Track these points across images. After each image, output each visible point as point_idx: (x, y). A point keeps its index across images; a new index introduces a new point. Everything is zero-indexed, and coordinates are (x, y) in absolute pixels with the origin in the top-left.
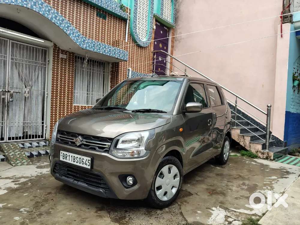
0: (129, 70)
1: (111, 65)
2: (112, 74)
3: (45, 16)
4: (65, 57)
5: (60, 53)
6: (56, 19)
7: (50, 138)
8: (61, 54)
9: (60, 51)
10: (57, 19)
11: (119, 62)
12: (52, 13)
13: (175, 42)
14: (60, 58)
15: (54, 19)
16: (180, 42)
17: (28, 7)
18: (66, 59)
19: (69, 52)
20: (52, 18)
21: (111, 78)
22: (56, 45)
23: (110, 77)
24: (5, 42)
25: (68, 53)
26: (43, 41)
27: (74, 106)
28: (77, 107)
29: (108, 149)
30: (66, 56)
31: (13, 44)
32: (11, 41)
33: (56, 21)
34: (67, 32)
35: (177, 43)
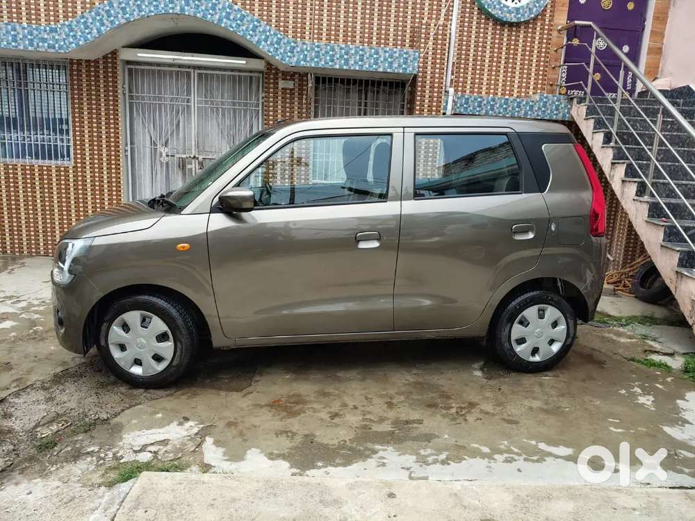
0: (448, 93)
3: (208, 19)
4: (290, 85)
5: (280, 79)
6: (228, 18)
8: (283, 79)
9: (280, 75)
10: (232, 17)
11: (416, 79)
12: (219, 9)
14: (280, 88)
15: (225, 20)
17: (175, 12)
18: (294, 89)
19: (299, 74)
20: (220, 20)
22: (272, 65)
24: (188, 74)
25: (297, 76)
26: (244, 62)
30: (293, 82)
31: (200, 75)
32: (197, 71)
33: (229, 22)
34: (252, 40)
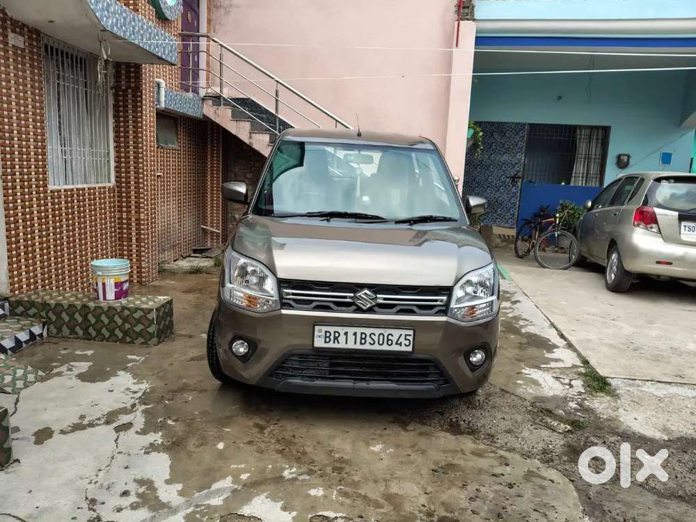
0: (159, 85)
1: (114, 68)
2: (116, 96)
4: (20, 42)
5: (9, 30)
7: (11, 291)
8: (12, 31)
9: (9, 22)
11: (141, 65)
13: (214, 9)
14: (10, 45)
16: (228, 13)
18: (24, 50)
19: (28, 27)
21: (116, 107)
23: (111, 102)
25: (26, 30)
27: (51, 192)
28: (56, 194)
29: (444, 308)
30: (23, 39)
35: (219, 13)
